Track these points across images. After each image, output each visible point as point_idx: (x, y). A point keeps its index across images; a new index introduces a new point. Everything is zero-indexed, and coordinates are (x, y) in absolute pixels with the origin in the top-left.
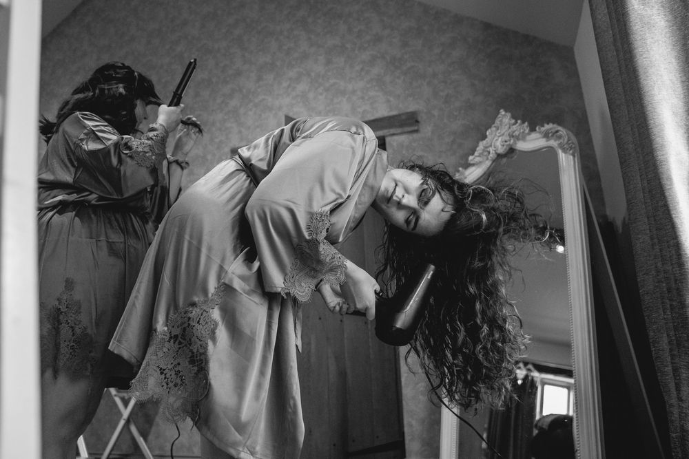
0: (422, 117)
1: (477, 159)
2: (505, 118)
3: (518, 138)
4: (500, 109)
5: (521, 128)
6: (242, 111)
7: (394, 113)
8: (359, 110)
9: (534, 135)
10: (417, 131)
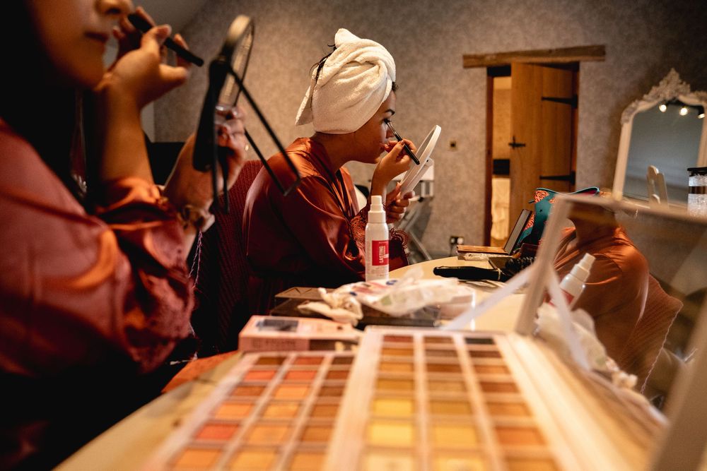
0: (608, 50)
1: (650, 98)
2: (674, 75)
3: (682, 93)
4: (671, 67)
5: (685, 87)
6: (470, 25)
7: (588, 44)
8: (563, 38)
9: (692, 95)
10: (604, 60)
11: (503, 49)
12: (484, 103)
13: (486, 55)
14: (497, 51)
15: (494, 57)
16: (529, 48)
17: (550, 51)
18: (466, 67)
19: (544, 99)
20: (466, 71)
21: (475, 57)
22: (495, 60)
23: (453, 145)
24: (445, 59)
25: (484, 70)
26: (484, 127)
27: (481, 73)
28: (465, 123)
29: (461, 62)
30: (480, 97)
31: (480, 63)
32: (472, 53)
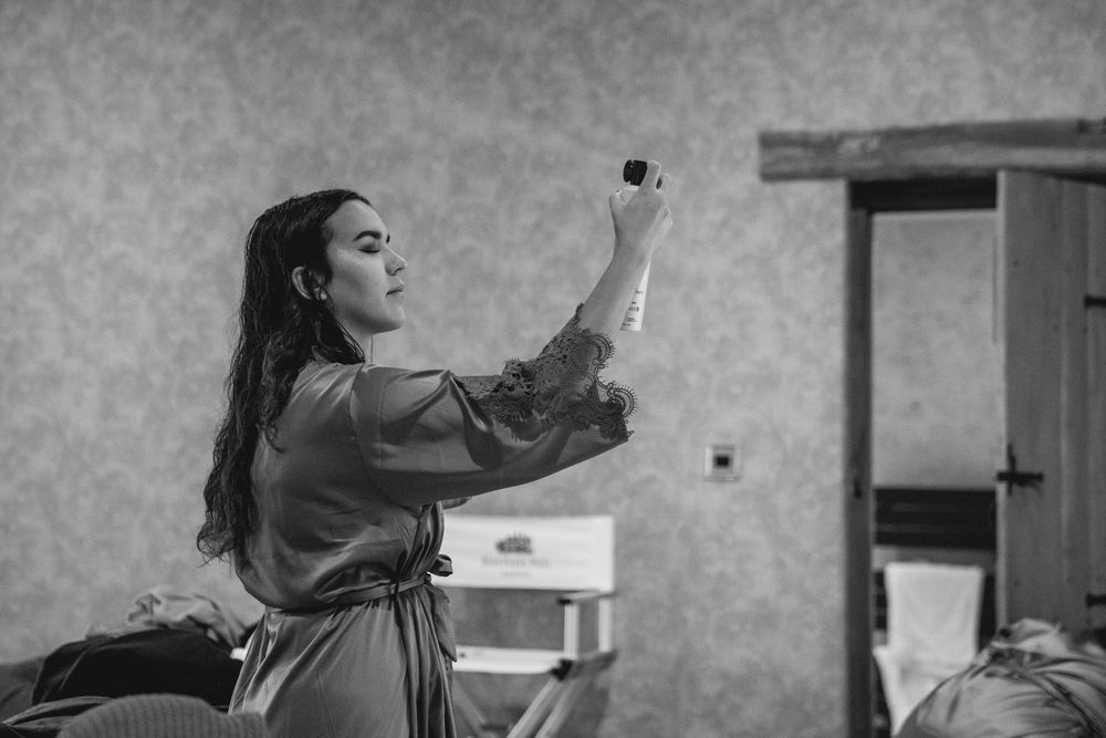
6: (788, 26)
11: (904, 116)
12: (837, 309)
13: (844, 136)
14: (885, 122)
15: (874, 144)
16: (1001, 115)
17: (1082, 127)
18: (769, 176)
19: (1090, 302)
20: (769, 189)
21: (804, 141)
22: (874, 154)
23: (722, 462)
24: (695, 145)
25: (839, 190)
26: (837, 398)
27: (827, 200)
28: (767, 380)
29: (753, 157)
30: (824, 290)
31: (822, 164)
32: (794, 125)
